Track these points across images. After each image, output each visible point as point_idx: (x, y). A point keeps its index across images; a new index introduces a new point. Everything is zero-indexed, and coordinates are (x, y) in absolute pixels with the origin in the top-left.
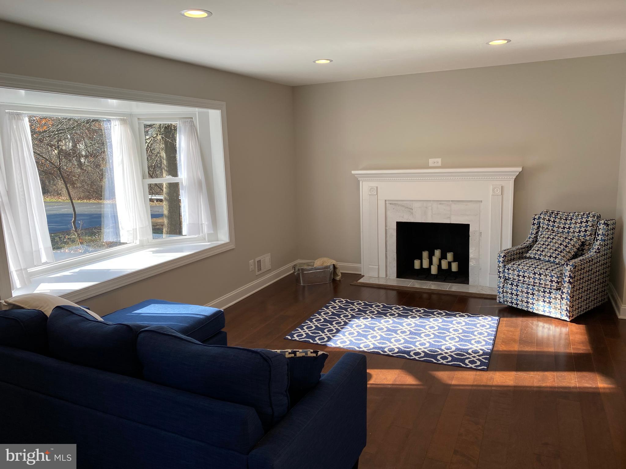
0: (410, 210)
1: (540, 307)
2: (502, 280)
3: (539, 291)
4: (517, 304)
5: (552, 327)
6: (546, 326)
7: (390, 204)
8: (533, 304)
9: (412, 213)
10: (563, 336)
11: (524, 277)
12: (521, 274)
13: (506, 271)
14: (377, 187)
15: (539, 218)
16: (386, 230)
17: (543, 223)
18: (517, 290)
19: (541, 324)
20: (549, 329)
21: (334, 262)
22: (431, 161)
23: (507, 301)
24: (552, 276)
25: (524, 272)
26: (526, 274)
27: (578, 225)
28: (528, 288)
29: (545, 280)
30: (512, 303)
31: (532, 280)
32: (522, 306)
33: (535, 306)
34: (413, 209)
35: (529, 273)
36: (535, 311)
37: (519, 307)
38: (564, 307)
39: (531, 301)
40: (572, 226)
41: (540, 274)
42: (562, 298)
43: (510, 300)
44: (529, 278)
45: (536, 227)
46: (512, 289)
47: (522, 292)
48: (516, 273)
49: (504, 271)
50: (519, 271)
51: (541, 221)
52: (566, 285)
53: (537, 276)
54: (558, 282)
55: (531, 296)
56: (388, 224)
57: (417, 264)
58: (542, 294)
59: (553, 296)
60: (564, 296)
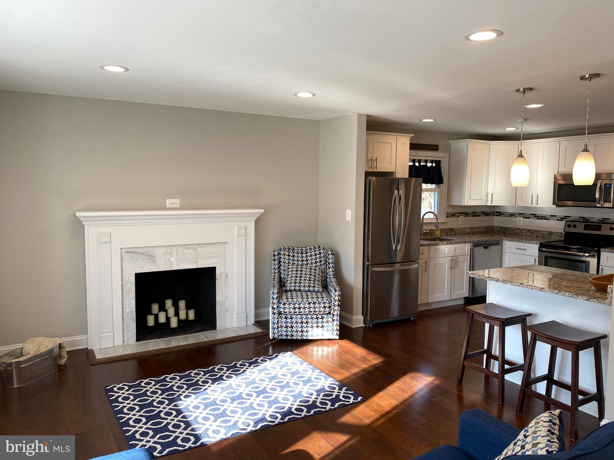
0: (152, 258)
1: (314, 333)
2: (276, 316)
3: (312, 318)
4: (292, 336)
5: (325, 348)
6: (320, 348)
7: (127, 252)
8: (307, 331)
9: (155, 261)
10: (335, 353)
11: (300, 308)
12: (297, 306)
13: (282, 306)
14: (110, 233)
15: (279, 254)
16: (122, 285)
17: (284, 259)
18: (292, 323)
19: (315, 348)
20: (323, 351)
21: (59, 340)
22: (169, 202)
23: (282, 335)
24: (324, 303)
25: (300, 304)
26: (302, 306)
27: (314, 257)
28: (302, 318)
29: (319, 308)
30: (287, 335)
31: (307, 310)
32: (297, 336)
33: (310, 333)
34: (155, 257)
35: (304, 304)
36: (310, 338)
37: (294, 338)
38: (335, 328)
39: (305, 329)
40: (309, 258)
41: (314, 303)
42: (333, 320)
43: (284, 334)
44: (305, 308)
45: (277, 262)
46: (286, 322)
47: (297, 323)
48: (292, 306)
49: (278, 307)
50: (294, 304)
51: (282, 256)
52: (336, 308)
53: (312, 305)
54: (329, 307)
55: (305, 325)
56: (125, 278)
57: (151, 321)
58: (315, 321)
59: (325, 320)
60: (335, 318)
